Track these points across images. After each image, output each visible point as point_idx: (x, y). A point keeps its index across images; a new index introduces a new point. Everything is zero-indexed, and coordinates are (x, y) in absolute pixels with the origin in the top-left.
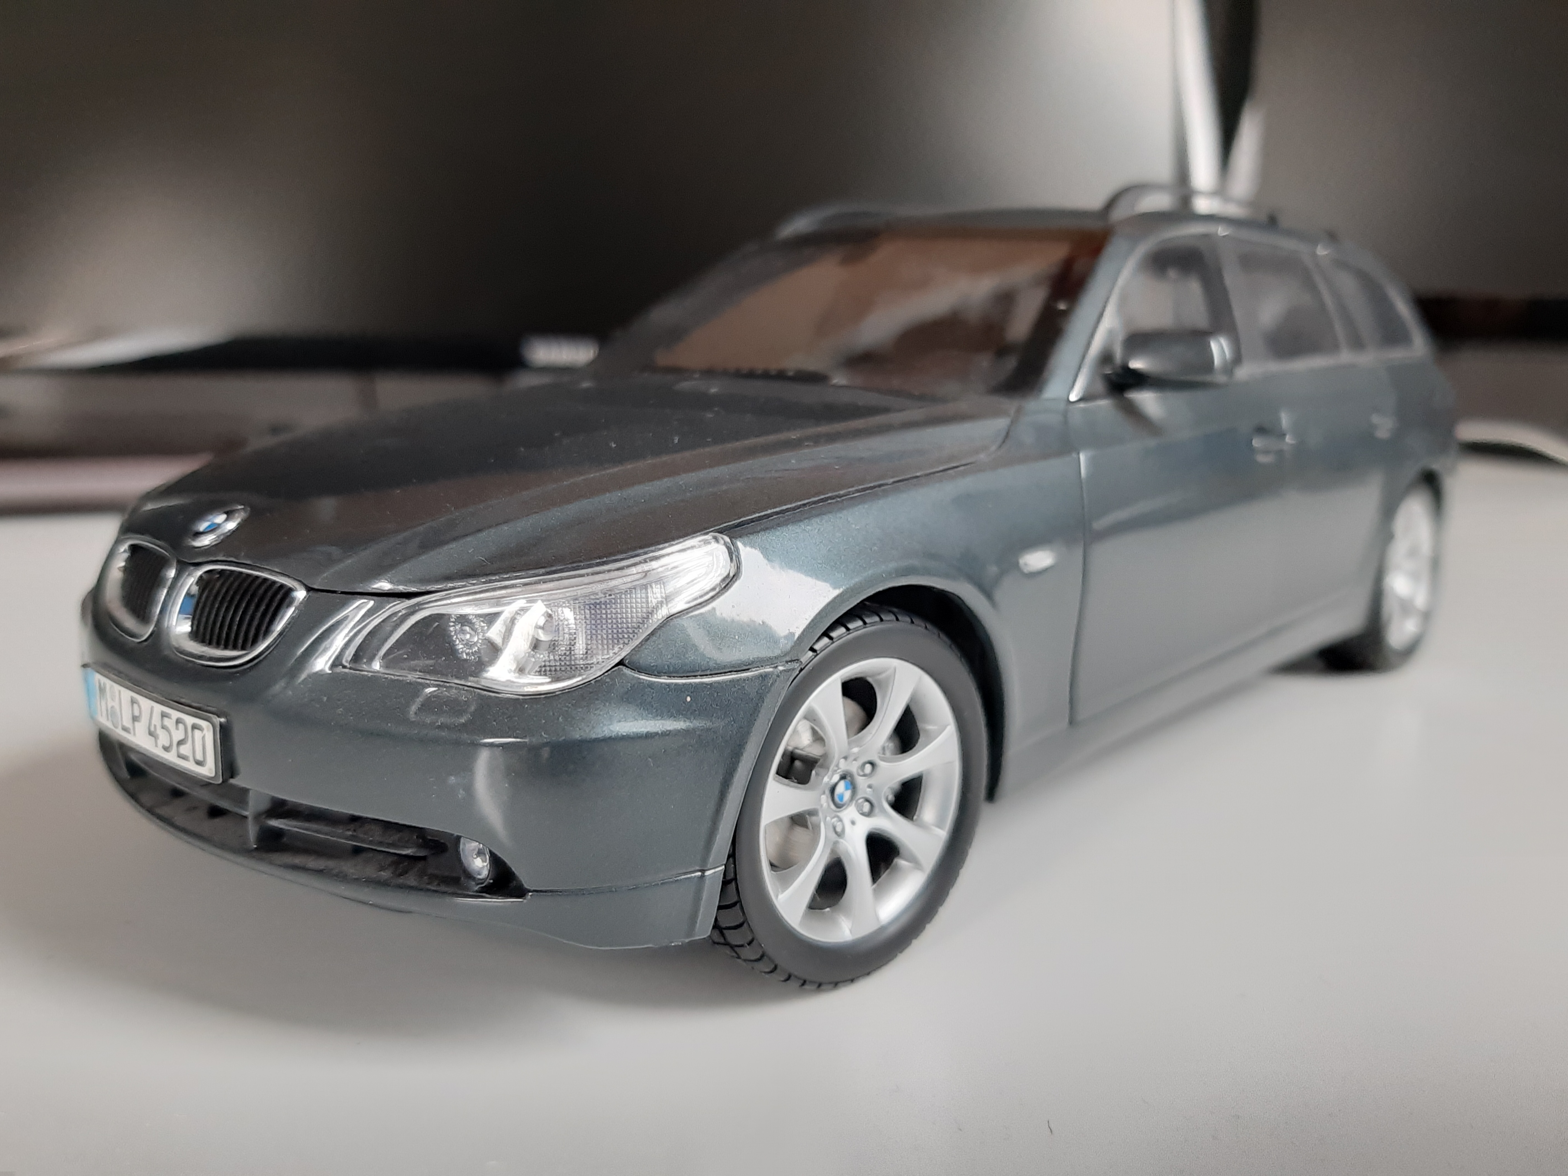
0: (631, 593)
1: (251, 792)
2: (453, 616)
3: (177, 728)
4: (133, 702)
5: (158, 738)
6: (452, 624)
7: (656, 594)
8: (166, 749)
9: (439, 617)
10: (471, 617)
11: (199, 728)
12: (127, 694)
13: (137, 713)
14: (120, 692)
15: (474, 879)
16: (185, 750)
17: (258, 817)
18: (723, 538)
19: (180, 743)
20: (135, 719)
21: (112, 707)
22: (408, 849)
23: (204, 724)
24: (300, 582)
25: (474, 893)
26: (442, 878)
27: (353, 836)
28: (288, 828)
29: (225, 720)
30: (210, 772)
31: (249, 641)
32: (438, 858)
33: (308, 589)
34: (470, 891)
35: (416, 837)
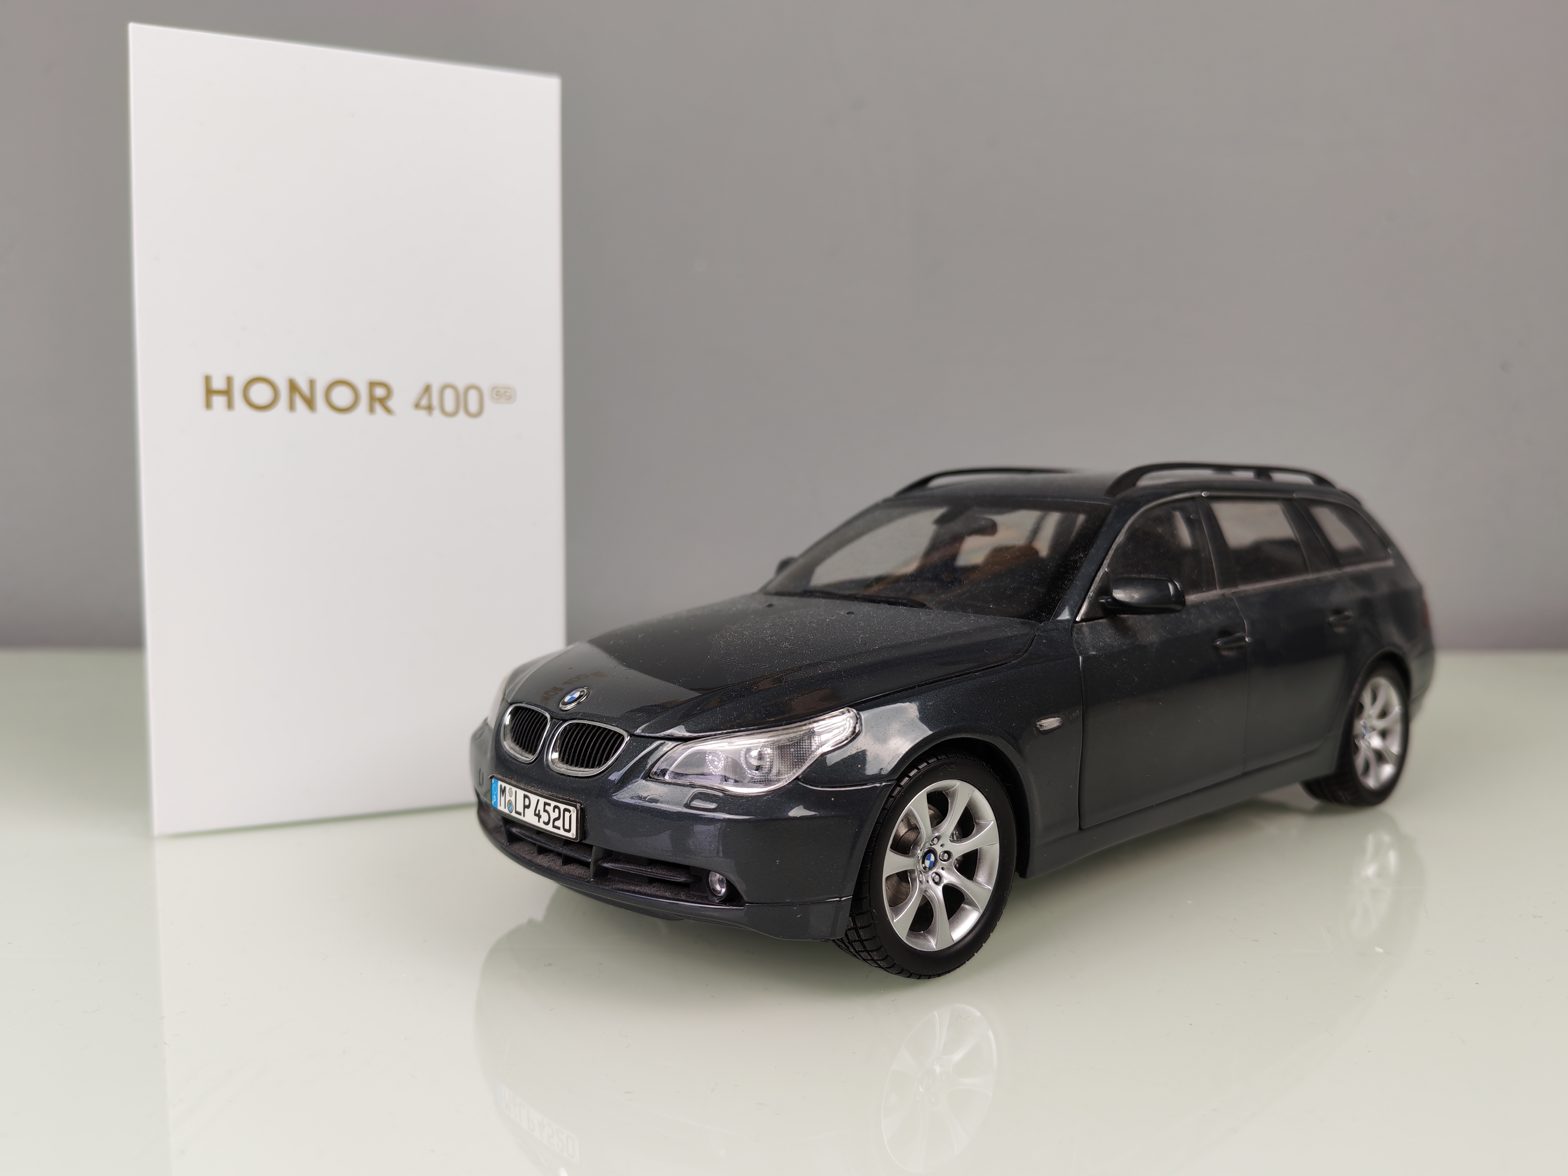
0: (803, 740)
1: (593, 847)
2: (708, 751)
3: (554, 811)
4: (525, 796)
5: (541, 817)
6: (707, 755)
7: (816, 740)
8: (547, 823)
9: (702, 751)
10: (718, 752)
11: (569, 811)
12: (521, 793)
13: (527, 803)
14: (516, 792)
15: (716, 896)
16: (557, 823)
17: (596, 861)
18: (852, 711)
19: (555, 820)
20: (527, 807)
21: (509, 800)
22: (682, 879)
23: (571, 808)
24: (626, 731)
25: (716, 903)
26: (699, 896)
27: (650, 872)
28: (613, 868)
29: (582, 806)
30: (573, 836)
31: (596, 763)
32: (696, 885)
33: (631, 735)
34: (714, 902)
35: (685, 874)
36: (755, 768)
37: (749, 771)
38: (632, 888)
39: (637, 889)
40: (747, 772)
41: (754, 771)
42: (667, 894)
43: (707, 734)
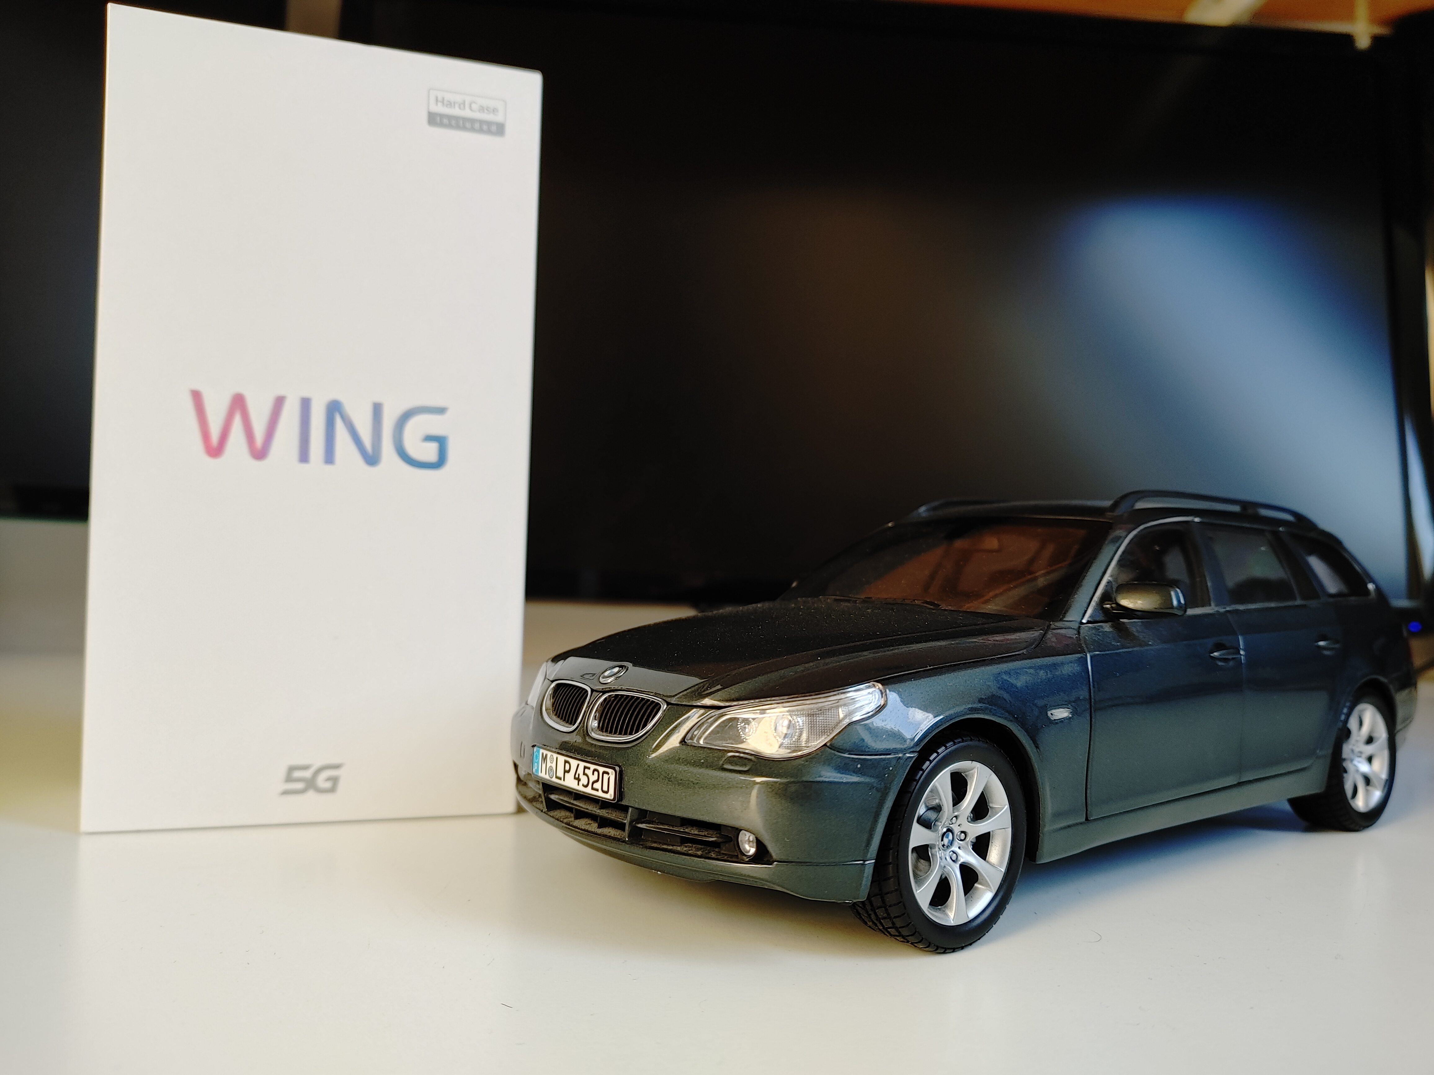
0: (831, 710)
1: (630, 808)
2: (740, 719)
3: (593, 774)
4: (566, 762)
5: (580, 781)
6: (739, 723)
7: (844, 711)
8: (586, 786)
9: (735, 718)
10: (750, 719)
11: (608, 773)
12: (562, 759)
13: (567, 768)
14: (557, 758)
15: (746, 856)
16: (596, 786)
17: (632, 822)
18: (878, 686)
19: (594, 782)
20: (566, 772)
21: (550, 767)
22: (714, 839)
23: (610, 771)
24: (663, 700)
25: (746, 861)
26: (729, 855)
27: (683, 832)
28: (648, 828)
29: (621, 769)
30: (611, 797)
31: (634, 730)
32: (727, 845)
33: (668, 704)
34: (743, 861)
35: (716, 834)
36: (785, 735)
38: (665, 847)
39: (670, 848)
41: (784, 738)
42: (699, 853)
43: (741, 703)
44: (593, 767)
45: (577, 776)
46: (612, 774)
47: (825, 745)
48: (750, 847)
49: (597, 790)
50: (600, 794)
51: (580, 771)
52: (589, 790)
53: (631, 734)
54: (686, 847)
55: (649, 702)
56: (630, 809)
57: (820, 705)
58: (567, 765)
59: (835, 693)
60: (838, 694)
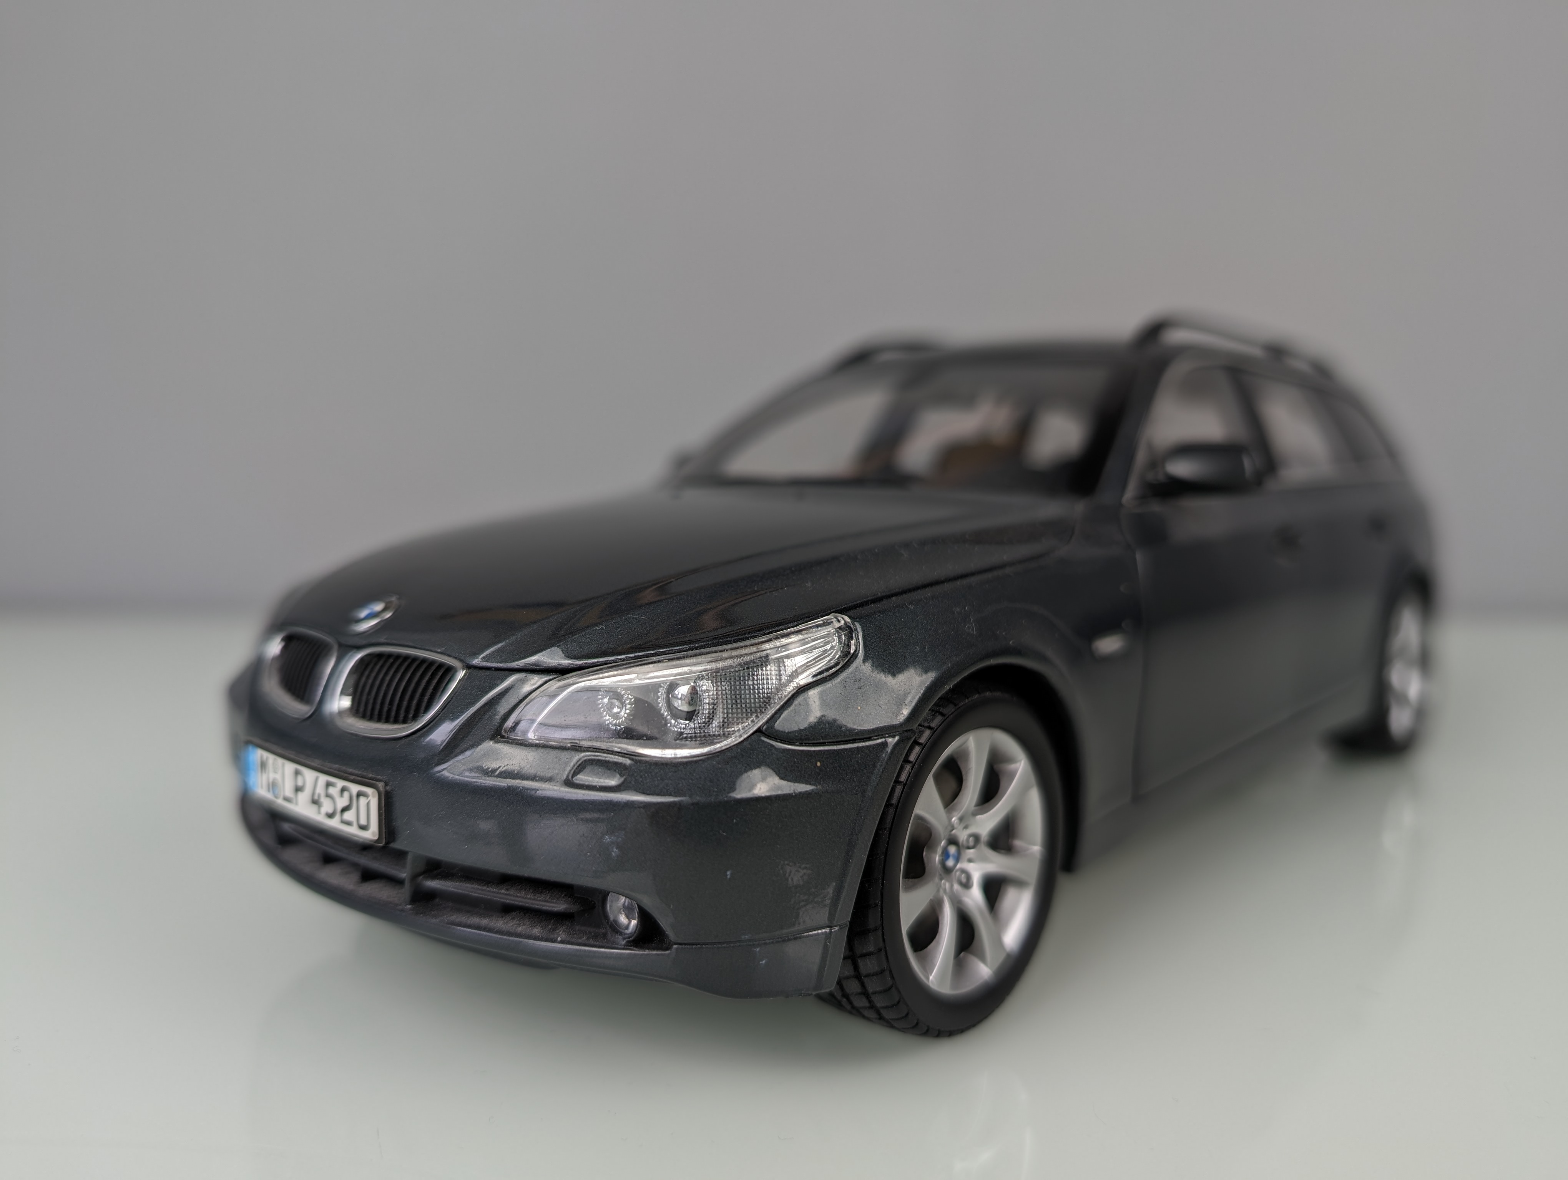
0: (766, 666)
1: (410, 853)
2: (601, 689)
3: (342, 797)
4: (297, 773)
5: (321, 807)
6: (598, 697)
7: (787, 668)
8: (330, 816)
9: (592, 690)
11: (365, 795)
12: (290, 767)
13: (300, 783)
14: (282, 765)
15: (621, 934)
16: (347, 816)
17: (414, 877)
18: (843, 618)
19: (345, 809)
20: (298, 789)
21: (273, 780)
22: (560, 906)
23: (369, 791)
24: (461, 660)
25: (621, 945)
26: (590, 933)
27: (506, 894)
28: (444, 888)
29: (388, 788)
30: (374, 836)
31: (411, 715)
32: (586, 915)
33: (469, 667)
34: (617, 944)
35: (565, 896)
36: (684, 715)
37: (673, 721)
38: (475, 920)
39: (484, 922)
40: (671, 723)
41: (683, 722)
42: (536, 931)
43: (601, 660)
44: (340, 783)
45: (316, 797)
46: (374, 797)
47: (759, 730)
48: (628, 917)
49: (349, 823)
50: (353, 831)
51: (320, 789)
52: (334, 824)
53: (405, 721)
54: (512, 919)
55: (436, 665)
56: (410, 857)
57: (747, 659)
58: (300, 778)
59: (770, 636)
60: (777, 638)
